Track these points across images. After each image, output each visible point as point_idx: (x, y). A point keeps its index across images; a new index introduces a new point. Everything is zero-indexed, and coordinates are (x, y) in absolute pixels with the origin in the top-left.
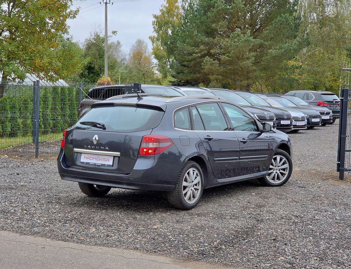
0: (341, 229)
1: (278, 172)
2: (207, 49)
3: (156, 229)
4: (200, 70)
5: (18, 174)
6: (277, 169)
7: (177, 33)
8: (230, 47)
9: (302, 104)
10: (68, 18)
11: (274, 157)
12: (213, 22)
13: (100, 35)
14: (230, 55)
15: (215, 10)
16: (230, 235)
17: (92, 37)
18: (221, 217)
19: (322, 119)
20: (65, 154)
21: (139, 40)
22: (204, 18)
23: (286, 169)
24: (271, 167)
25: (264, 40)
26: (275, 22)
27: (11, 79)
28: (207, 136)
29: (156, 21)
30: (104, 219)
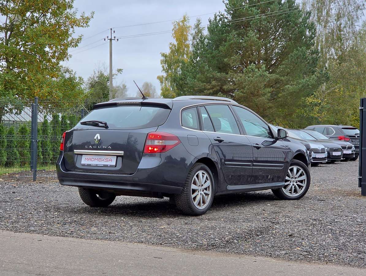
0: (362, 229)
1: (295, 184)
2: (219, 85)
3: (163, 229)
5: (14, 193)
6: (294, 181)
7: (187, 69)
8: (244, 82)
9: (322, 138)
10: (70, 47)
11: (290, 168)
12: (226, 57)
13: (104, 74)
14: (245, 91)
15: (227, 44)
16: (243, 233)
17: (95, 76)
18: (234, 221)
19: (344, 154)
20: (65, 157)
22: (215, 52)
23: (304, 181)
24: (287, 178)
25: (280, 75)
26: (291, 56)
27: (8, 110)
28: (217, 137)
29: (164, 60)
30: (107, 222)
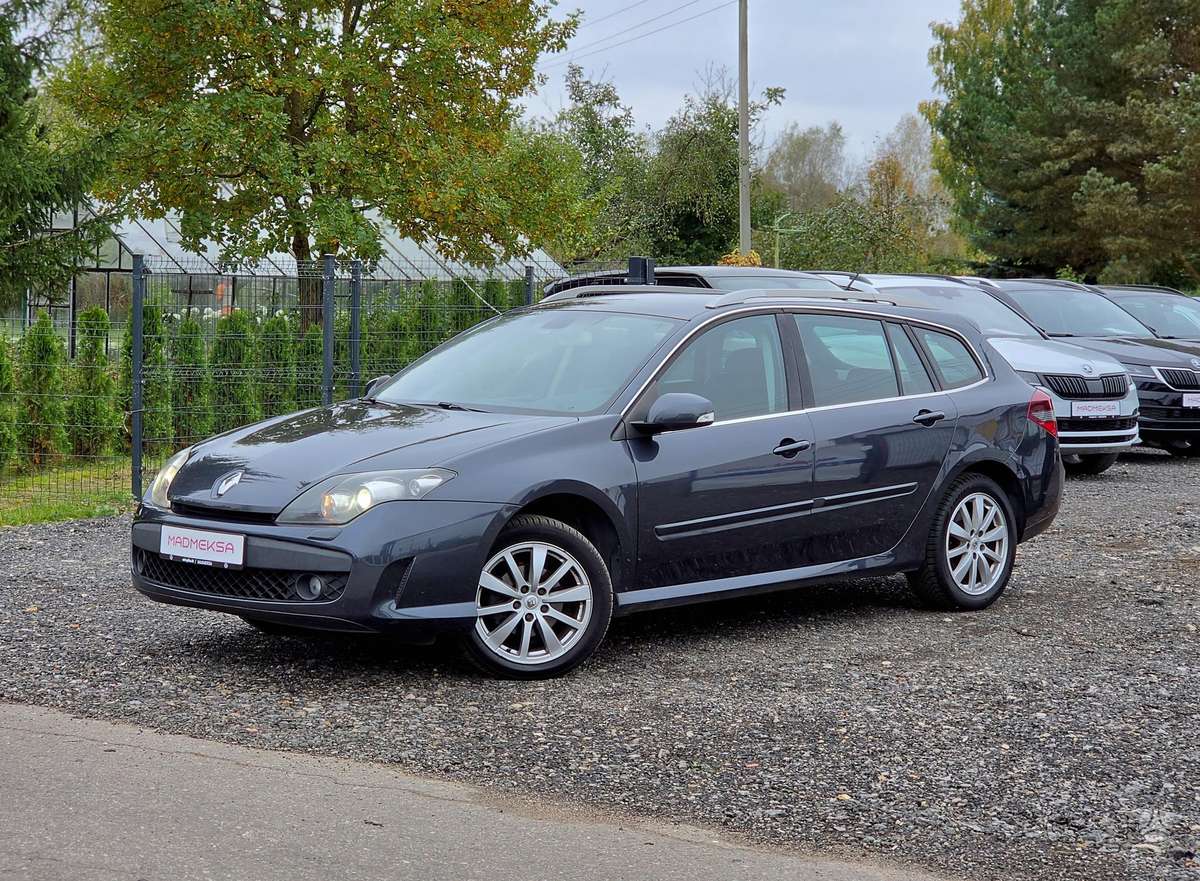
2: (1094, 142)
4: (1070, 218)
10: (543, 50)
12: (1118, 45)
13: (725, 104)
14: (1179, 162)
17: (692, 113)
21: (908, 120)
29: (942, 50)
